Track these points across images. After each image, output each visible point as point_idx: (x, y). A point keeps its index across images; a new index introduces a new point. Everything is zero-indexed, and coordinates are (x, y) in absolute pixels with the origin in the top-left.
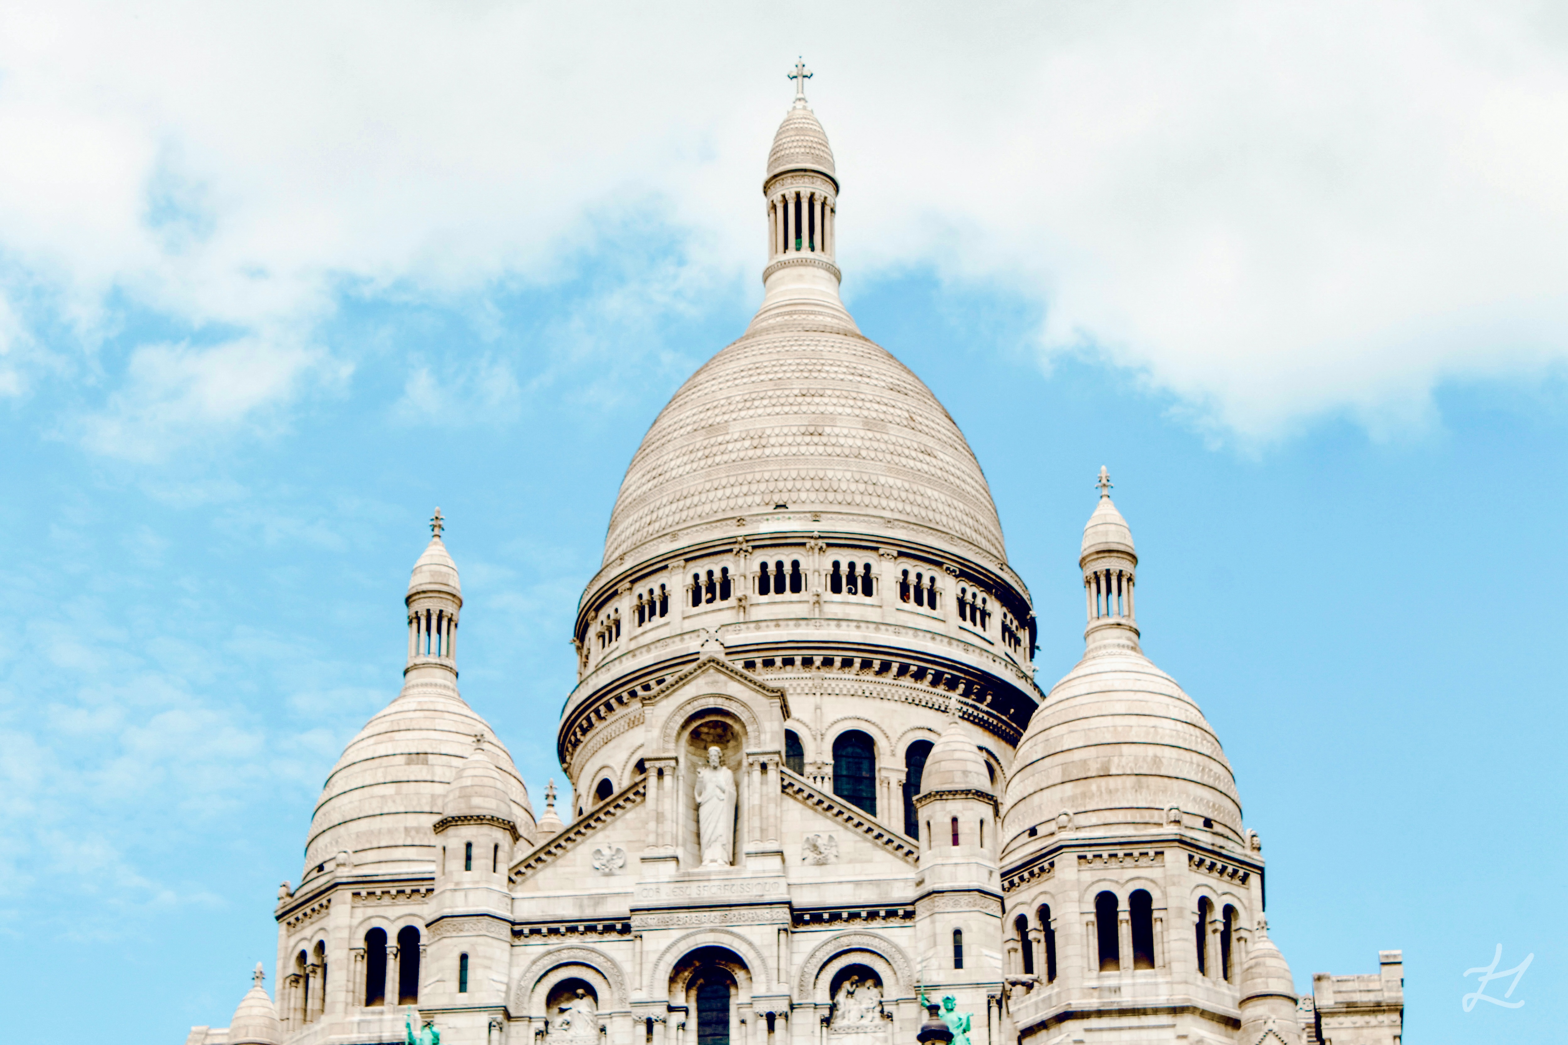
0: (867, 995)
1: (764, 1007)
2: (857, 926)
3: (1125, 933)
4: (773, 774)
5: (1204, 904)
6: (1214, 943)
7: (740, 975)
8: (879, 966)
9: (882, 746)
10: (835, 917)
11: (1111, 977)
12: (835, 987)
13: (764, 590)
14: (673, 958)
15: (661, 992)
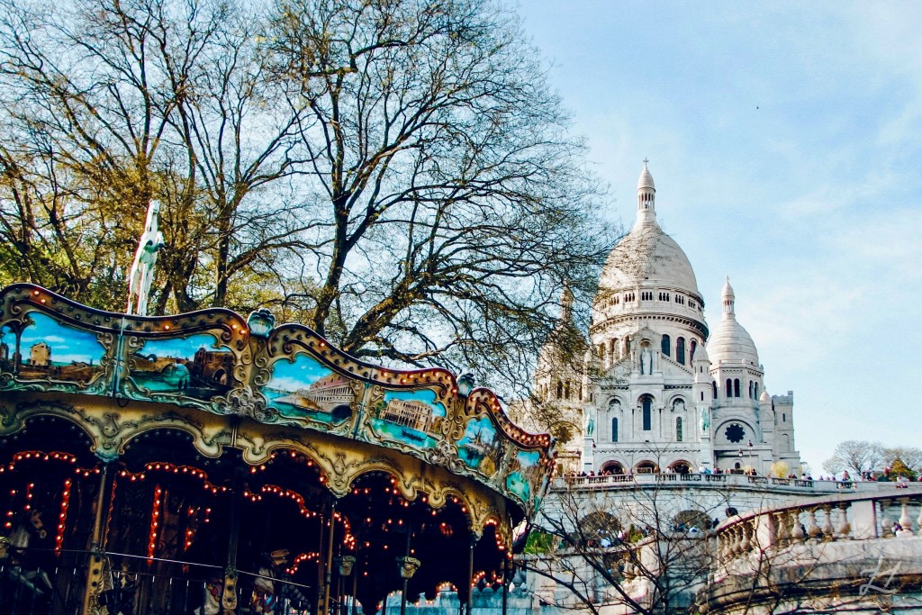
0: (681, 405)
1: (659, 407)
2: (679, 389)
3: (733, 388)
4: (660, 354)
5: (751, 382)
6: (753, 391)
7: (653, 400)
8: (684, 399)
9: (671, 338)
10: (674, 387)
11: (730, 399)
12: (674, 404)
13: (643, 299)
14: (638, 396)
15: (636, 403)
